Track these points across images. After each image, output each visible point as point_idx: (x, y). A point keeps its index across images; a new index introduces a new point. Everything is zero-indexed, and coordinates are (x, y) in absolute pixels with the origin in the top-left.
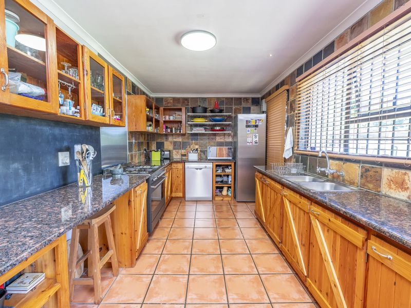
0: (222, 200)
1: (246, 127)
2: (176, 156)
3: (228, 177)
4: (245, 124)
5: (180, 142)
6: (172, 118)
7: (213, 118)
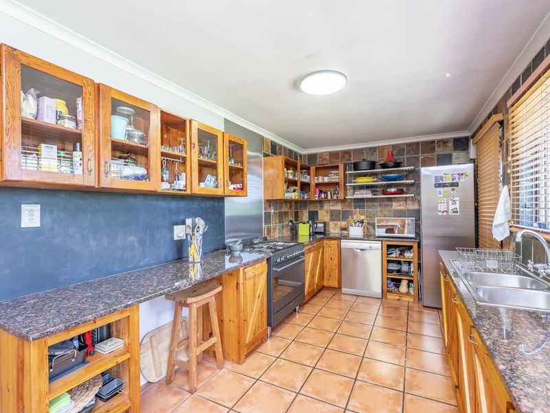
0: (399, 300)
1: (436, 187)
2: (334, 230)
3: (410, 265)
4: (433, 182)
5: (339, 211)
6: (326, 180)
7: (384, 175)
